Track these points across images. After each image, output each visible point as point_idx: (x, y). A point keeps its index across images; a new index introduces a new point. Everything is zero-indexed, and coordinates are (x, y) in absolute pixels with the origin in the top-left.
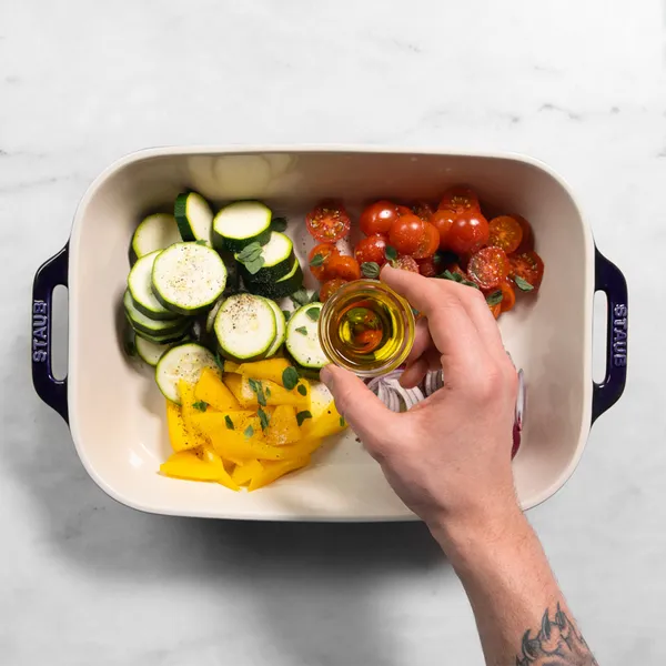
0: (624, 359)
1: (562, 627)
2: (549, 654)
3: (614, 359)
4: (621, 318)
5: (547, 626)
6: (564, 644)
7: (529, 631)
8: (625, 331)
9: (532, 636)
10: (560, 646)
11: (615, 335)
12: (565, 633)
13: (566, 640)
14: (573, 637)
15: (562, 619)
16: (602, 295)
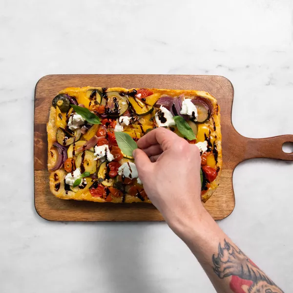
1: (228, 249)
2: (226, 263)
5: (221, 250)
6: (231, 256)
7: (214, 255)
9: (216, 257)
10: (229, 258)
12: (231, 251)
13: (231, 254)
14: (235, 252)
15: (228, 246)
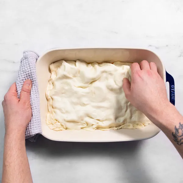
0: (174, 99)
3: (172, 99)
4: (173, 88)
8: (174, 92)
11: (172, 93)
16: (168, 83)
